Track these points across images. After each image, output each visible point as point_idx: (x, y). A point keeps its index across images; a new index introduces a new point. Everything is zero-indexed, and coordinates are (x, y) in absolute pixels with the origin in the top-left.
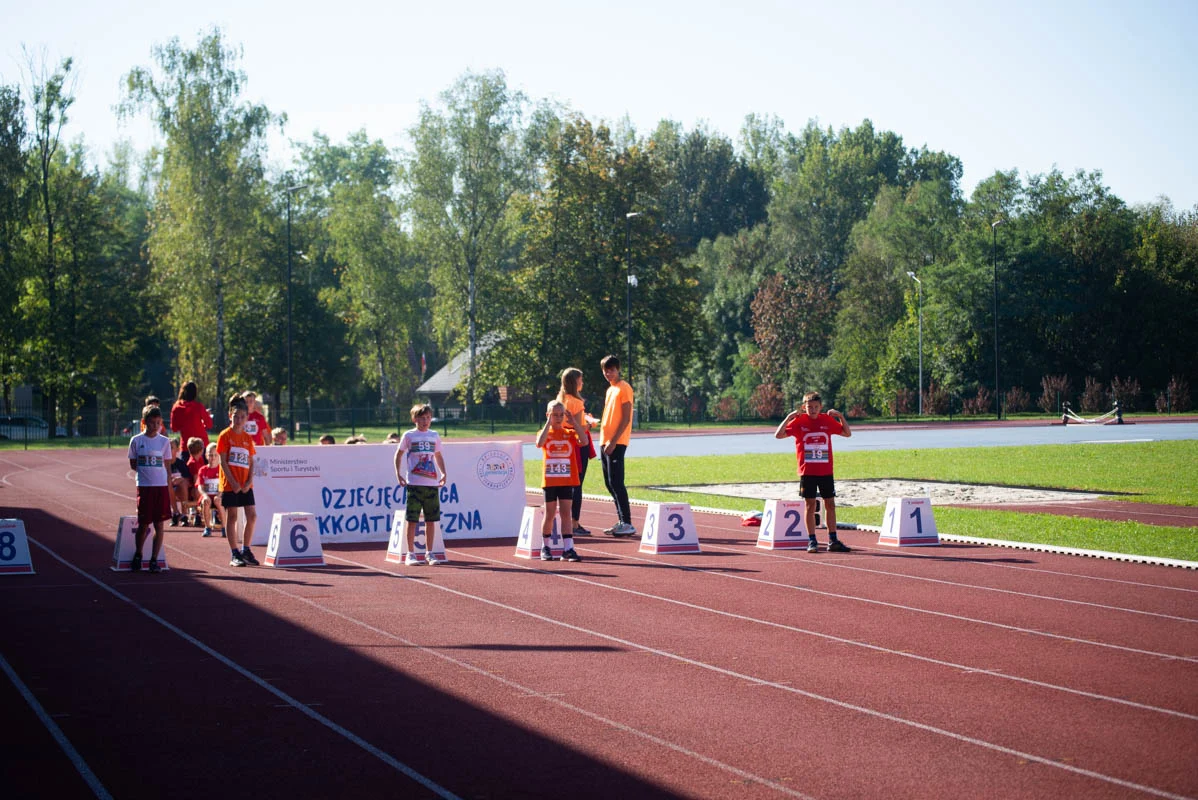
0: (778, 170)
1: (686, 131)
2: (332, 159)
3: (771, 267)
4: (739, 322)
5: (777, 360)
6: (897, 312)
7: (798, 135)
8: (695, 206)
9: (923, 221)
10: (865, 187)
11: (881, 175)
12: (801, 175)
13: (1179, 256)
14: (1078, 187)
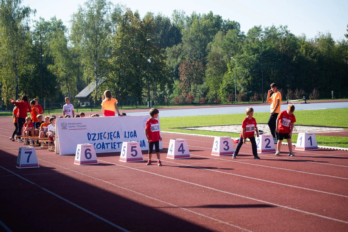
0: (184, 27)
1: (155, 15)
2: (45, 25)
3: (184, 57)
4: (174, 74)
5: (187, 85)
6: (224, 70)
7: (190, 16)
8: (159, 38)
9: (232, 42)
10: (211, 32)
11: (216, 28)
12: (191, 28)
13: (312, 51)
14: (280, 31)
